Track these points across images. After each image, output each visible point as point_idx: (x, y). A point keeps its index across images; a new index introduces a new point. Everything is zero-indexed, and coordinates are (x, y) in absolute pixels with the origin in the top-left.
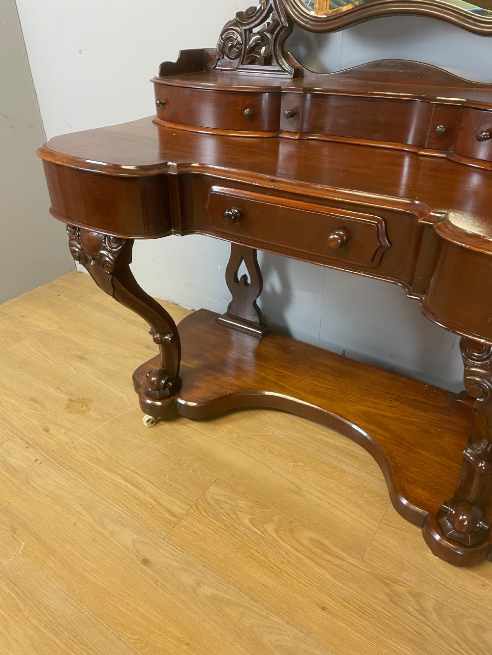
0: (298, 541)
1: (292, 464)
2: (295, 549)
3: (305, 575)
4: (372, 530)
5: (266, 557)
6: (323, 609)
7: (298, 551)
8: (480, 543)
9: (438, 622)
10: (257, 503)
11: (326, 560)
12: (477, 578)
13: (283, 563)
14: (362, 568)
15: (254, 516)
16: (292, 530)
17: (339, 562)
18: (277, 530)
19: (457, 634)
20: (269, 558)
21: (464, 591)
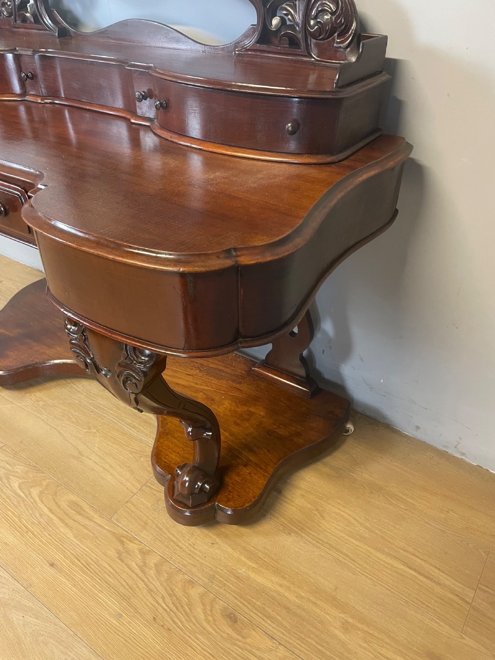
0: (56, 503)
1: (85, 431)
2: (51, 510)
3: (49, 534)
4: (133, 493)
5: (19, 517)
6: (52, 565)
7: (53, 513)
8: (204, 504)
9: (154, 577)
10: (33, 468)
11: (75, 521)
12: (210, 537)
13: (33, 523)
14: (107, 527)
15: (25, 480)
16: (56, 494)
17: (87, 522)
18: (41, 494)
19: (166, 589)
20: (22, 519)
21: (192, 549)
